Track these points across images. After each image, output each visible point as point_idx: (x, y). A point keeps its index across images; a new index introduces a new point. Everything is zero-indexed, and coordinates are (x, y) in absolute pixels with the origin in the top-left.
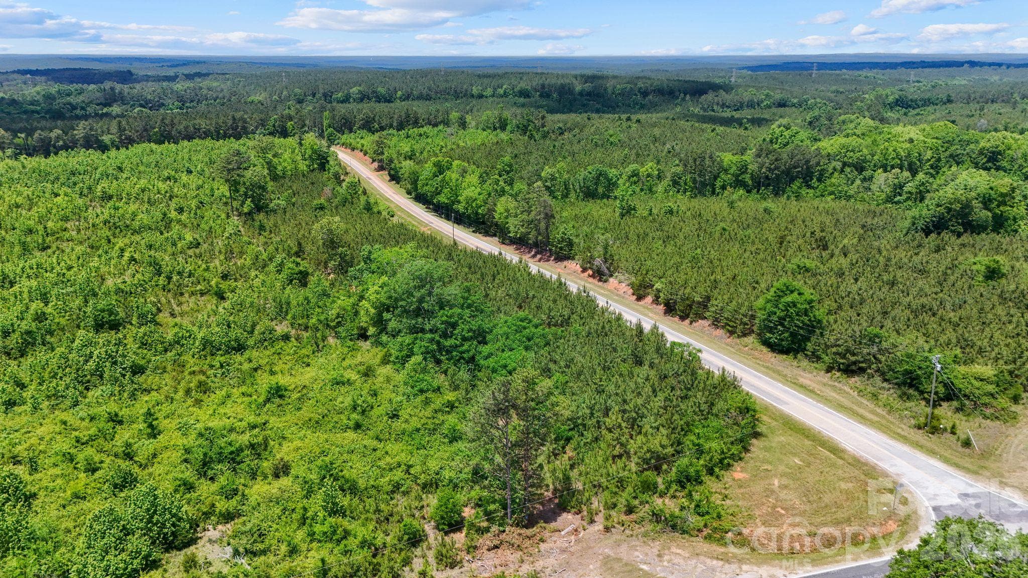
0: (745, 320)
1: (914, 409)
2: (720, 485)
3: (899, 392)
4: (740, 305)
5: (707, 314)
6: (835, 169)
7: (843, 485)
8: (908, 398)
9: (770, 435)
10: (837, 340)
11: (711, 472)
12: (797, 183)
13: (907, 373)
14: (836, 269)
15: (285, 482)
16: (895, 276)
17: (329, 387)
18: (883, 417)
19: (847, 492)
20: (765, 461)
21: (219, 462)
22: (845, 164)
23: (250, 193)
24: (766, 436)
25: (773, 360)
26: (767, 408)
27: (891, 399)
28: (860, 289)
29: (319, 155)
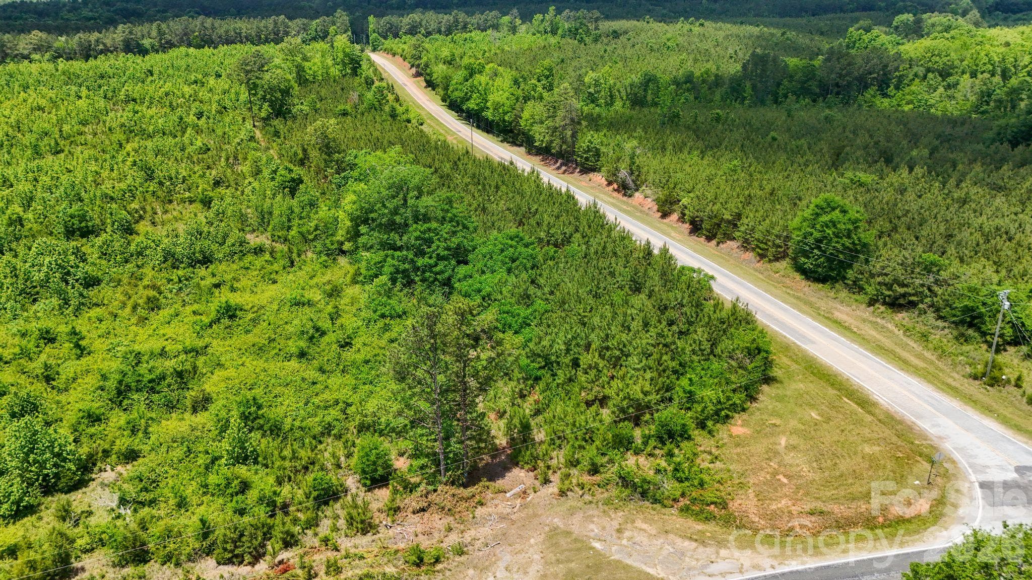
0: (778, 241)
1: (972, 354)
2: (712, 442)
3: (955, 333)
4: (773, 225)
5: (737, 234)
6: (916, 75)
7: (867, 449)
8: (966, 341)
9: (786, 381)
10: (883, 268)
11: (702, 425)
12: (871, 91)
13: (967, 310)
14: (896, 184)
15: (202, 418)
16: (967, 193)
17: (287, 308)
18: (932, 363)
19: (872, 458)
20: (775, 413)
21: (137, 391)
22: (929, 70)
23: (268, 96)
24: (781, 382)
25: (806, 289)
26: (787, 348)
27: (945, 340)
28: (922, 208)
29: (353, 59)
